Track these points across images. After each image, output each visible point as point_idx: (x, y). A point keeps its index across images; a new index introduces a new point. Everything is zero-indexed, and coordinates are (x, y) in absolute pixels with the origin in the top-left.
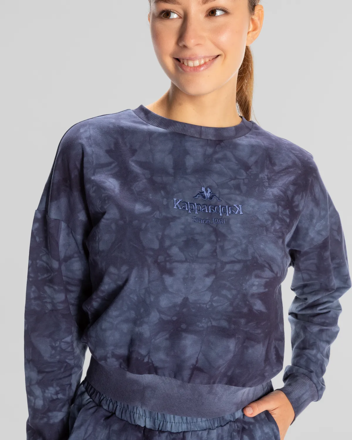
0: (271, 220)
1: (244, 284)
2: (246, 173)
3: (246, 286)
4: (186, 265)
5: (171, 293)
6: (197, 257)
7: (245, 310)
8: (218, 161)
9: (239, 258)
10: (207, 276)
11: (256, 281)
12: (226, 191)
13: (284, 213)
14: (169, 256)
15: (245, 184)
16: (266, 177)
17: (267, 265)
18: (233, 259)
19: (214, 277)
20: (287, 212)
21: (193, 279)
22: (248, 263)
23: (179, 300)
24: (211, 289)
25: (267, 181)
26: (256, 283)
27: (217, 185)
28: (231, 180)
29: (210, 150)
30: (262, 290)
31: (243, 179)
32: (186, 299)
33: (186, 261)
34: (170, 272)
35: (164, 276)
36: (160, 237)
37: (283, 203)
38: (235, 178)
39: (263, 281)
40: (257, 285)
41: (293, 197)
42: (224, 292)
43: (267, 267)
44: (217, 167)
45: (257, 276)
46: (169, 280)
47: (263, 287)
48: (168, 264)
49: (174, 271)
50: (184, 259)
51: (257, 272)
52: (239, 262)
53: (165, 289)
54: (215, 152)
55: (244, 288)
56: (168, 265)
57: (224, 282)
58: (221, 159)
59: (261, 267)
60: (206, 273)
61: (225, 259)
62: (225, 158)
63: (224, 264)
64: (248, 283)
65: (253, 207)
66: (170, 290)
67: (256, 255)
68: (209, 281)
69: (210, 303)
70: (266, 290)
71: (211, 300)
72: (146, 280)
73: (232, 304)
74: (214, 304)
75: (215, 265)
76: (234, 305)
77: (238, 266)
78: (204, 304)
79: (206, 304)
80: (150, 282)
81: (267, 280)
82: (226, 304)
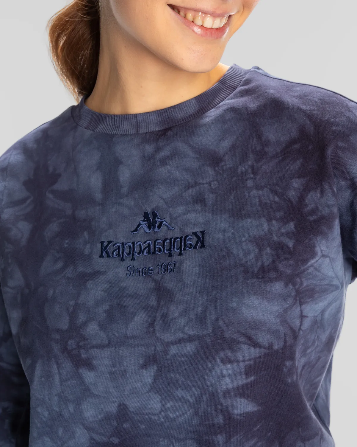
0: (256, 250)
1: (206, 377)
2: (215, 171)
3: (211, 379)
4: (108, 352)
5: (97, 396)
6: (126, 337)
8: (164, 162)
9: (191, 332)
10: (144, 366)
11: (227, 369)
12: (180, 210)
13: (284, 230)
14: (83, 338)
15: (212, 191)
16: (250, 170)
17: (243, 339)
18: (181, 335)
19: (155, 368)
20: (291, 226)
21: (124, 373)
22: (207, 340)
23: (112, 408)
24: (154, 388)
26: (227, 372)
27: (166, 204)
28: (188, 188)
29: (149, 148)
30: (242, 381)
31: (209, 183)
32: (122, 407)
33: (109, 345)
34: (88, 364)
35: (81, 371)
36: (71, 310)
37: (279, 214)
38: (196, 184)
39: (241, 366)
40: (230, 376)
42: (179, 393)
43: (243, 343)
44: (163, 171)
45: (226, 361)
46: (89, 376)
47: (244, 376)
48: (82, 351)
49: (94, 362)
50: (107, 342)
51: (227, 354)
52: (191, 339)
53: (87, 392)
54: (158, 150)
55: (209, 383)
56: (84, 354)
57: (173, 375)
58: (170, 157)
59: (232, 344)
60: (141, 361)
61: (167, 337)
62: (175, 154)
63: (168, 345)
64: (213, 374)
65: (224, 231)
66: (95, 391)
67: (220, 323)
68: (148, 375)
69: (163, 413)
70: (252, 378)
71: (164, 409)
72: (57, 380)
73: (196, 413)
74: (171, 414)
75: (153, 348)
76: (200, 413)
77: (189, 348)
78: (154, 415)
79: (158, 415)
80: (62, 382)
81: (250, 362)
82: (189, 413)
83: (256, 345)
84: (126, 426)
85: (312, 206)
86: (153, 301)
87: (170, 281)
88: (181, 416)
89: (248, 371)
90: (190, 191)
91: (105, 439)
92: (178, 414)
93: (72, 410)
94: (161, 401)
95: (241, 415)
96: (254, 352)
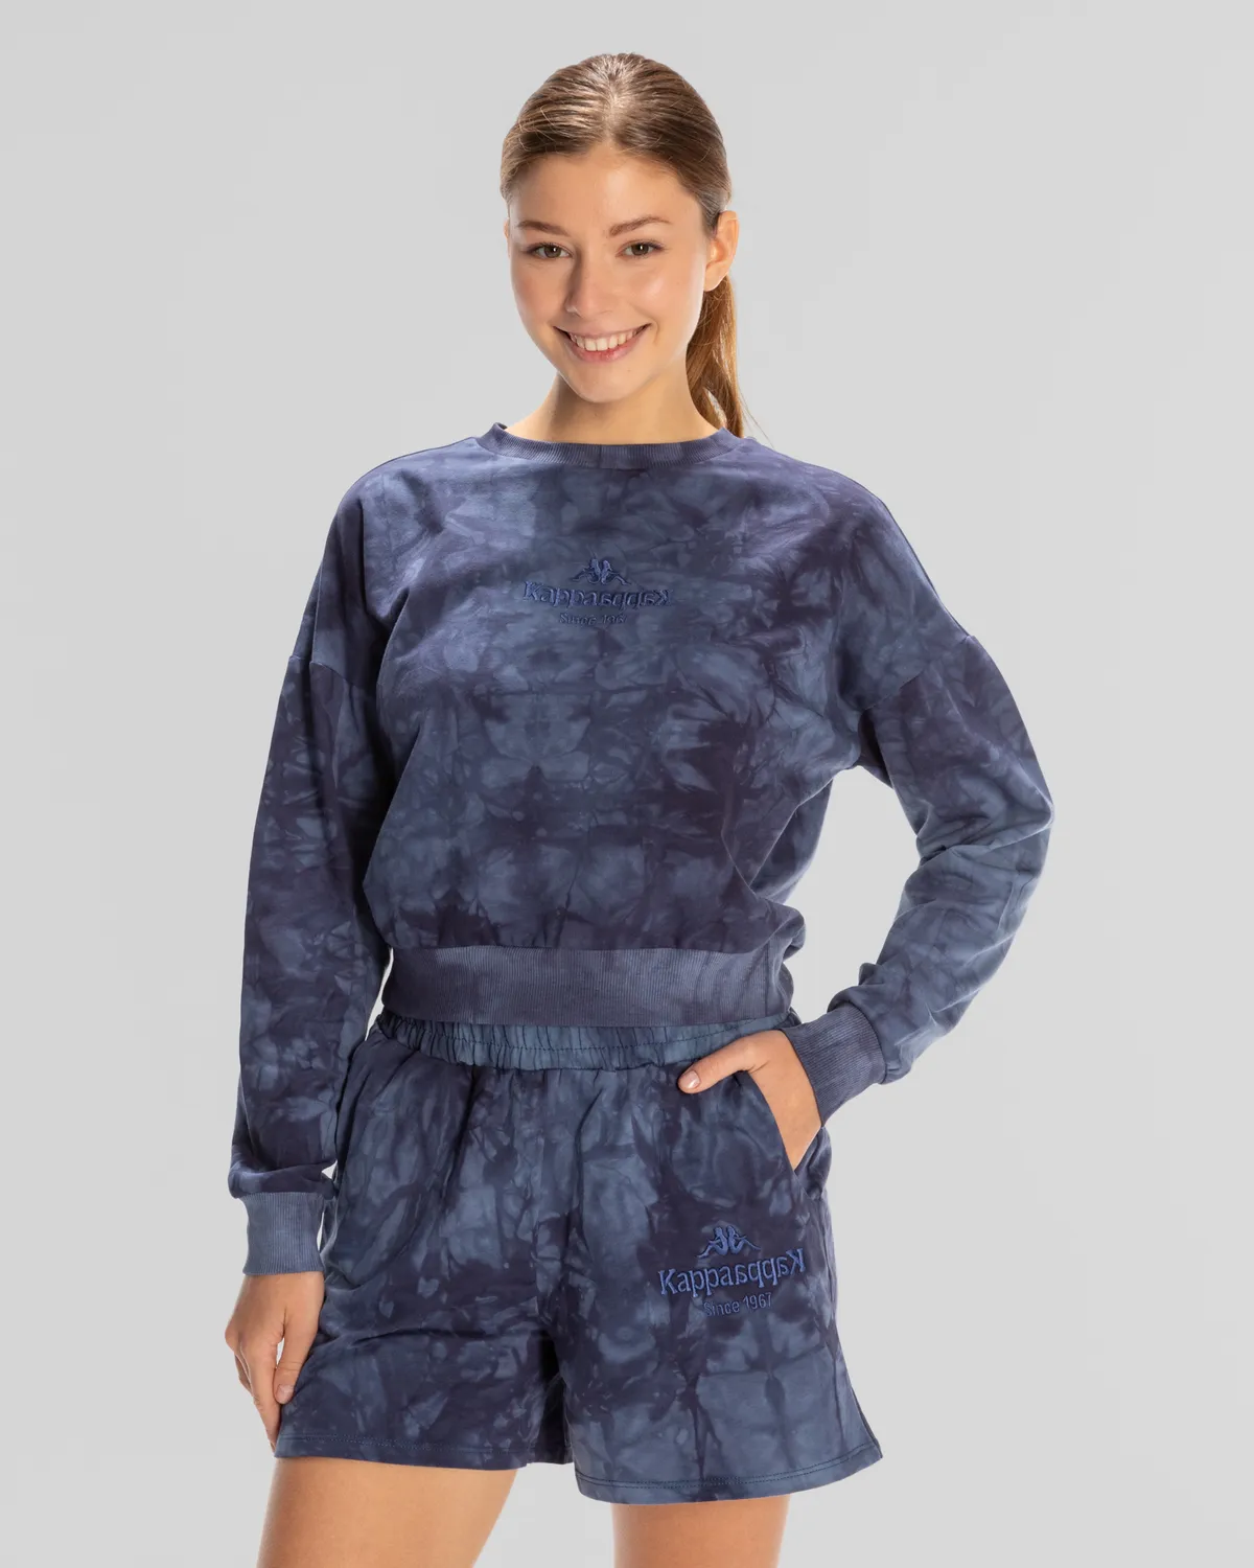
0: (732, 614)
1: (651, 733)
2: (696, 531)
4: (528, 699)
5: (505, 757)
6: (553, 683)
7: (658, 785)
8: (631, 511)
9: (641, 681)
10: (573, 718)
11: (678, 726)
12: (643, 566)
13: (767, 605)
14: (497, 684)
15: (688, 551)
16: (740, 537)
17: (703, 695)
18: (627, 684)
19: (588, 720)
21: (546, 726)
22: (659, 690)
23: (521, 772)
24: (584, 745)
25: (741, 543)
26: (677, 729)
28: (658, 545)
29: (615, 490)
30: (693, 743)
31: (686, 542)
32: (536, 772)
33: (530, 692)
34: (499, 716)
35: (487, 723)
36: (482, 651)
37: (766, 585)
38: (669, 541)
39: (695, 726)
42: (615, 752)
43: (701, 698)
44: (629, 521)
45: (679, 715)
46: (497, 731)
47: (696, 739)
48: (493, 698)
49: (508, 713)
50: (527, 688)
51: (681, 706)
52: (639, 688)
53: (491, 751)
54: (626, 494)
55: (653, 741)
56: (495, 702)
57: (610, 729)
58: (642, 506)
59: (689, 698)
60: (570, 712)
61: (609, 685)
62: (648, 504)
63: (608, 693)
64: (660, 730)
65: (696, 591)
66: (502, 751)
67: (679, 675)
68: (578, 729)
69: (589, 778)
70: (706, 744)
71: (591, 773)
72: (454, 733)
73: (632, 777)
74: (598, 780)
75: (589, 697)
76: (637, 777)
77: (636, 697)
78: (576, 782)
79: (582, 782)
80: (460, 737)
81: (706, 723)
82: (622, 778)
83: (717, 706)
84: (537, 797)
86: (594, 651)
87: (618, 634)
88: (611, 782)
89: (704, 733)
90: (660, 548)
91: (506, 813)
92: (608, 779)
94: (589, 762)
95: (685, 786)
96: (713, 714)
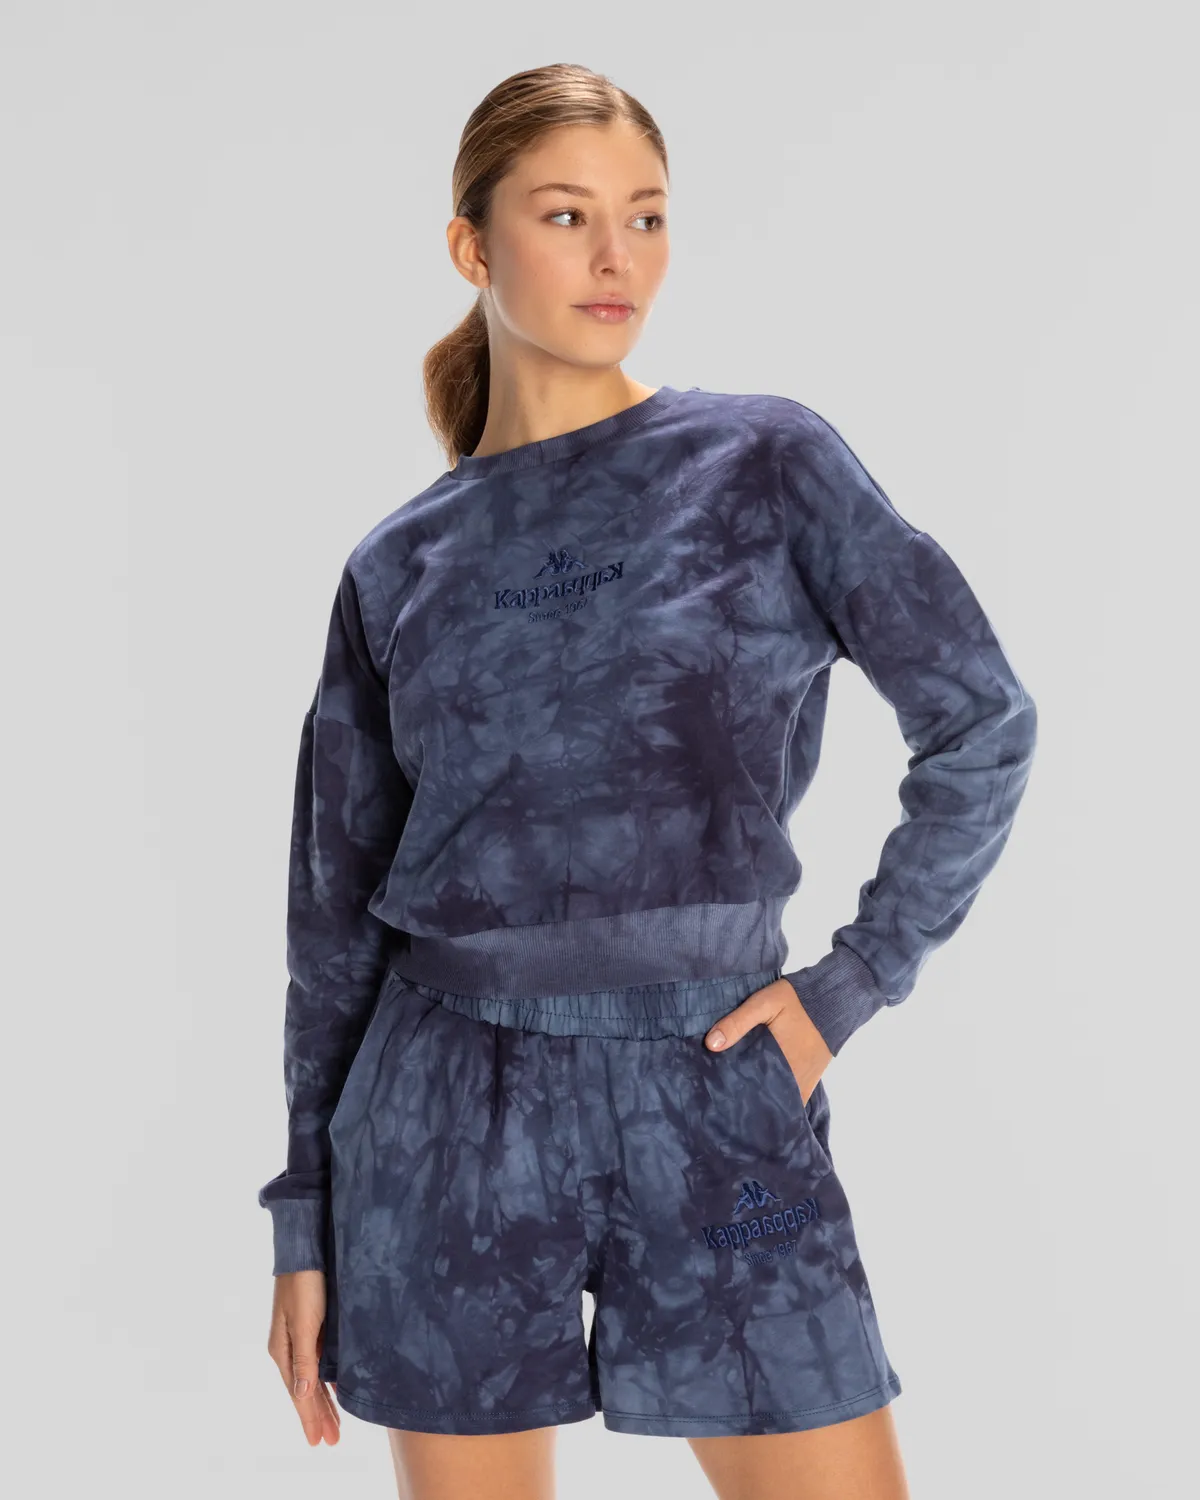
0: (679, 571)
1: (619, 704)
2: (639, 497)
3: (624, 706)
4: (506, 698)
5: (488, 753)
6: (524, 677)
7: (635, 752)
8: (578, 494)
9: (603, 657)
10: (546, 704)
11: (642, 692)
12: (597, 545)
13: (712, 553)
14: (477, 691)
15: (635, 519)
16: (678, 490)
17: (660, 657)
18: (591, 663)
19: (558, 703)
20: (720, 549)
21: (522, 717)
22: (620, 662)
23: (503, 763)
24: (557, 726)
25: (679, 495)
26: (643, 695)
27: (580, 540)
28: (608, 521)
29: (559, 481)
30: (661, 706)
31: (632, 511)
32: (516, 760)
33: (505, 690)
34: (481, 718)
35: (471, 727)
37: (707, 533)
38: (616, 514)
39: (659, 688)
40: (647, 699)
41: (733, 517)
42: (586, 728)
43: (659, 660)
44: (577, 505)
45: (641, 682)
46: (479, 732)
47: (661, 701)
48: (474, 704)
49: (487, 714)
50: (502, 688)
51: (642, 673)
52: (601, 664)
53: (476, 751)
54: (570, 481)
55: (622, 712)
56: (476, 707)
57: (578, 707)
58: (585, 488)
59: (649, 663)
60: (542, 700)
61: (574, 668)
62: (592, 484)
63: (574, 676)
64: (627, 699)
65: (643, 557)
66: (484, 748)
67: (637, 643)
68: (550, 714)
69: (566, 756)
70: (673, 704)
71: (567, 751)
72: (442, 743)
73: (608, 749)
74: (576, 756)
75: (557, 683)
76: (613, 747)
77: (599, 674)
78: (556, 761)
79: (560, 760)
80: (447, 745)
81: (670, 684)
82: (598, 751)
83: (675, 664)
85: (744, 527)
86: (561, 640)
87: (580, 618)
88: (587, 756)
89: (668, 694)
90: (610, 524)
92: (585, 754)
93: (460, 776)
94: (564, 742)
95: (659, 747)
96: (674, 672)
